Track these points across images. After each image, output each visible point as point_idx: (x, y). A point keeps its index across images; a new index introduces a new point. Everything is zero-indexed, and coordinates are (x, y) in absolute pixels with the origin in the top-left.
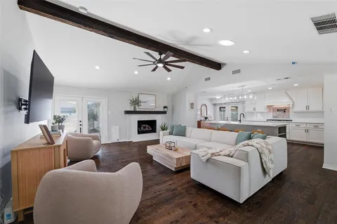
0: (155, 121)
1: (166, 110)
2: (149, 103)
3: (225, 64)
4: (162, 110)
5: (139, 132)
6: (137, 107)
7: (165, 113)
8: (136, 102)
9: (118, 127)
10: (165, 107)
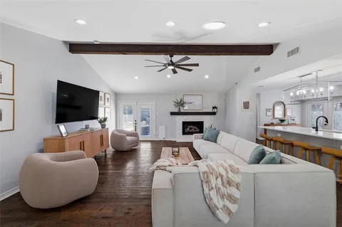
0: (203, 122)
1: (215, 110)
2: (194, 104)
3: (277, 44)
4: (210, 110)
5: (184, 133)
6: (181, 108)
7: (214, 114)
8: (181, 104)
9: (164, 127)
10: (214, 108)
